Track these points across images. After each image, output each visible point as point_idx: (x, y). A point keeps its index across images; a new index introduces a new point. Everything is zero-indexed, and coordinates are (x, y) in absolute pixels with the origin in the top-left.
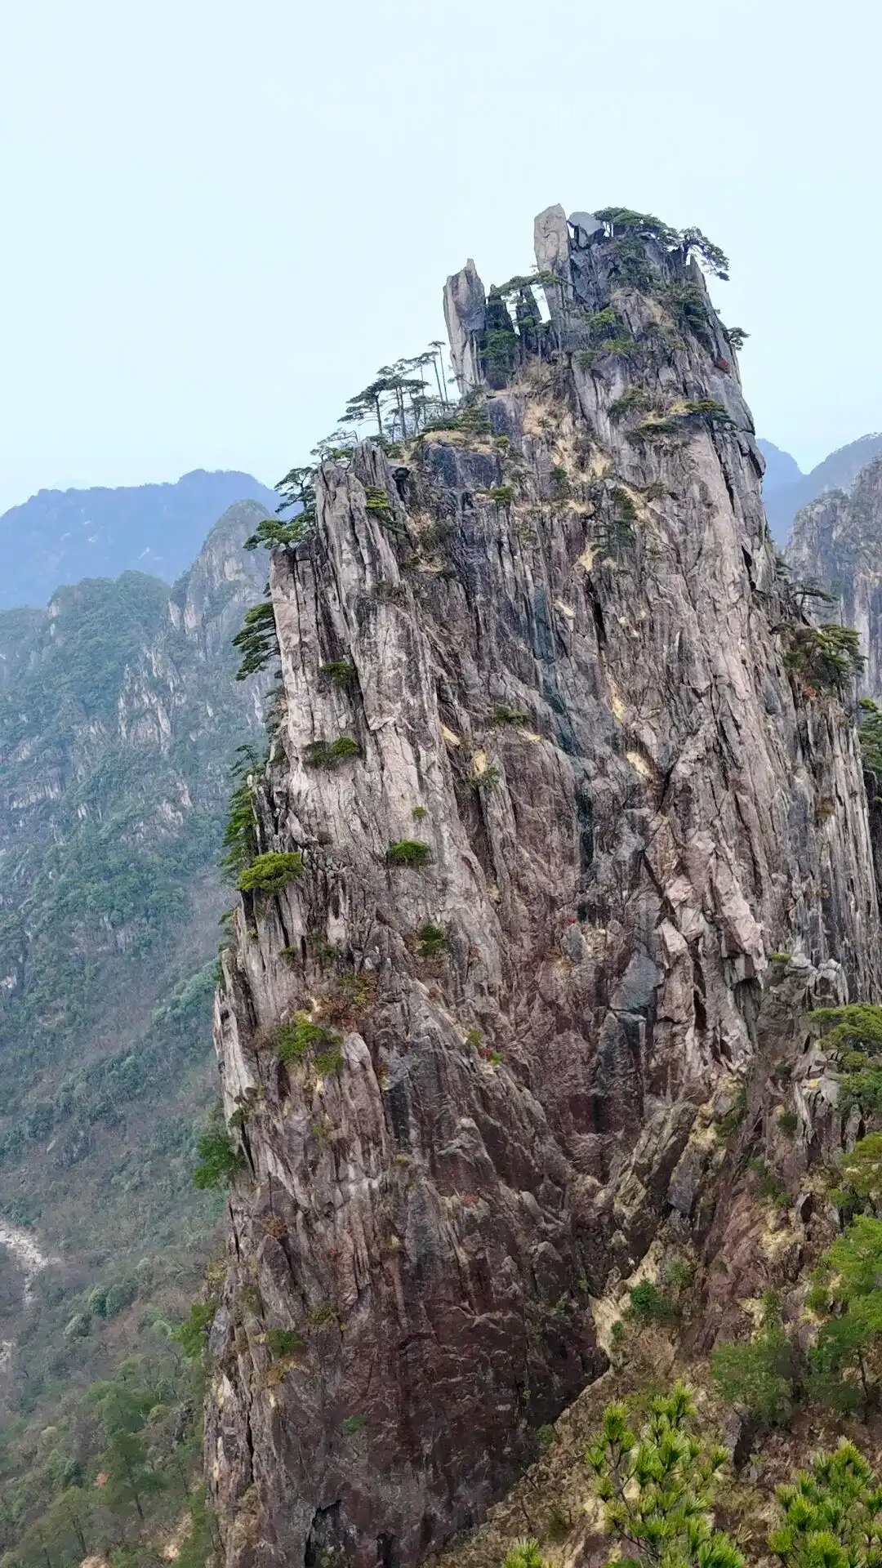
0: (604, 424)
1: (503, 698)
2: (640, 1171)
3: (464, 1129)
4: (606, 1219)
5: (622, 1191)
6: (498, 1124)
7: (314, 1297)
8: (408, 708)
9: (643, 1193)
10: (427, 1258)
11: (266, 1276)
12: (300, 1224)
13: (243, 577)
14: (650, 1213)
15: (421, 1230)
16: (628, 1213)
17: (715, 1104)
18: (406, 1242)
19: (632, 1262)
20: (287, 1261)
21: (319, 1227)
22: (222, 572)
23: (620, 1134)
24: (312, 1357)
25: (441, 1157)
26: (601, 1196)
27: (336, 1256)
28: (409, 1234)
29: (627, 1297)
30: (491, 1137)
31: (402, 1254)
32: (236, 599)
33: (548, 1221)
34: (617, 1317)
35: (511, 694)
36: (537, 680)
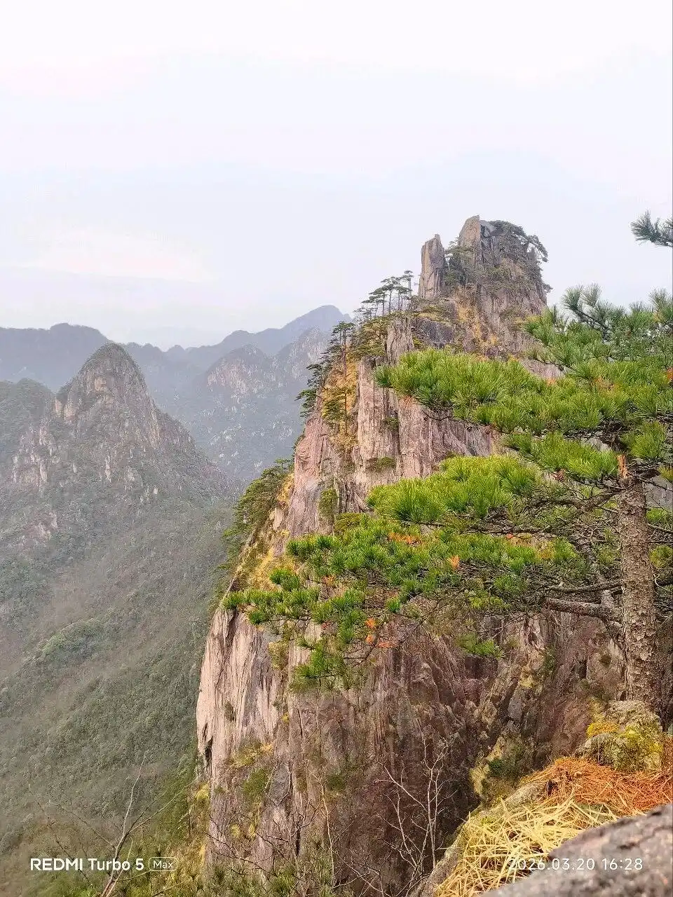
0: (496, 321)
1: (451, 446)
2: (494, 700)
3: (425, 669)
4: (478, 724)
5: (486, 710)
6: (439, 668)
7: (352, 755)
8: (421, 444)
9: (495, 711)
10: (408, 735)
11: (329, 744)
12: (351, 715)
13: (105, 389)
14: (499, 722)
15: (405, 722)
16: (489, 721)
17: (531, 666)
18: (398, 728)
19: (490, 748)
20: (342, 734)
21: (359, 715)
22: (93, 386)
23: (486, 680)
24: (348, 790)
25: (414, 683)
26: (476, 712)
27: (366, 733)
28: (399, 723)
29: (487, 766)
30: (436, 675)
31: (396, 735)
32: (99, 402)
33: (457, 722)
34: (483, 777)
35: (454, 445)
36: (465, 440)
